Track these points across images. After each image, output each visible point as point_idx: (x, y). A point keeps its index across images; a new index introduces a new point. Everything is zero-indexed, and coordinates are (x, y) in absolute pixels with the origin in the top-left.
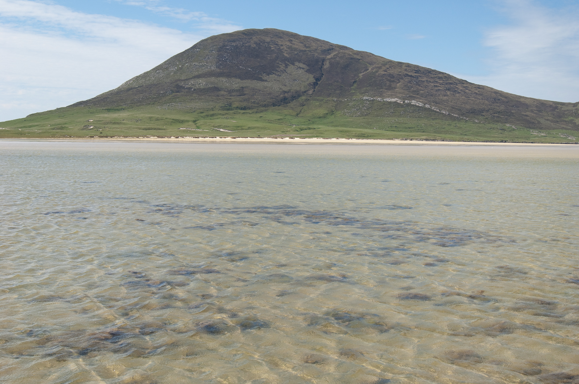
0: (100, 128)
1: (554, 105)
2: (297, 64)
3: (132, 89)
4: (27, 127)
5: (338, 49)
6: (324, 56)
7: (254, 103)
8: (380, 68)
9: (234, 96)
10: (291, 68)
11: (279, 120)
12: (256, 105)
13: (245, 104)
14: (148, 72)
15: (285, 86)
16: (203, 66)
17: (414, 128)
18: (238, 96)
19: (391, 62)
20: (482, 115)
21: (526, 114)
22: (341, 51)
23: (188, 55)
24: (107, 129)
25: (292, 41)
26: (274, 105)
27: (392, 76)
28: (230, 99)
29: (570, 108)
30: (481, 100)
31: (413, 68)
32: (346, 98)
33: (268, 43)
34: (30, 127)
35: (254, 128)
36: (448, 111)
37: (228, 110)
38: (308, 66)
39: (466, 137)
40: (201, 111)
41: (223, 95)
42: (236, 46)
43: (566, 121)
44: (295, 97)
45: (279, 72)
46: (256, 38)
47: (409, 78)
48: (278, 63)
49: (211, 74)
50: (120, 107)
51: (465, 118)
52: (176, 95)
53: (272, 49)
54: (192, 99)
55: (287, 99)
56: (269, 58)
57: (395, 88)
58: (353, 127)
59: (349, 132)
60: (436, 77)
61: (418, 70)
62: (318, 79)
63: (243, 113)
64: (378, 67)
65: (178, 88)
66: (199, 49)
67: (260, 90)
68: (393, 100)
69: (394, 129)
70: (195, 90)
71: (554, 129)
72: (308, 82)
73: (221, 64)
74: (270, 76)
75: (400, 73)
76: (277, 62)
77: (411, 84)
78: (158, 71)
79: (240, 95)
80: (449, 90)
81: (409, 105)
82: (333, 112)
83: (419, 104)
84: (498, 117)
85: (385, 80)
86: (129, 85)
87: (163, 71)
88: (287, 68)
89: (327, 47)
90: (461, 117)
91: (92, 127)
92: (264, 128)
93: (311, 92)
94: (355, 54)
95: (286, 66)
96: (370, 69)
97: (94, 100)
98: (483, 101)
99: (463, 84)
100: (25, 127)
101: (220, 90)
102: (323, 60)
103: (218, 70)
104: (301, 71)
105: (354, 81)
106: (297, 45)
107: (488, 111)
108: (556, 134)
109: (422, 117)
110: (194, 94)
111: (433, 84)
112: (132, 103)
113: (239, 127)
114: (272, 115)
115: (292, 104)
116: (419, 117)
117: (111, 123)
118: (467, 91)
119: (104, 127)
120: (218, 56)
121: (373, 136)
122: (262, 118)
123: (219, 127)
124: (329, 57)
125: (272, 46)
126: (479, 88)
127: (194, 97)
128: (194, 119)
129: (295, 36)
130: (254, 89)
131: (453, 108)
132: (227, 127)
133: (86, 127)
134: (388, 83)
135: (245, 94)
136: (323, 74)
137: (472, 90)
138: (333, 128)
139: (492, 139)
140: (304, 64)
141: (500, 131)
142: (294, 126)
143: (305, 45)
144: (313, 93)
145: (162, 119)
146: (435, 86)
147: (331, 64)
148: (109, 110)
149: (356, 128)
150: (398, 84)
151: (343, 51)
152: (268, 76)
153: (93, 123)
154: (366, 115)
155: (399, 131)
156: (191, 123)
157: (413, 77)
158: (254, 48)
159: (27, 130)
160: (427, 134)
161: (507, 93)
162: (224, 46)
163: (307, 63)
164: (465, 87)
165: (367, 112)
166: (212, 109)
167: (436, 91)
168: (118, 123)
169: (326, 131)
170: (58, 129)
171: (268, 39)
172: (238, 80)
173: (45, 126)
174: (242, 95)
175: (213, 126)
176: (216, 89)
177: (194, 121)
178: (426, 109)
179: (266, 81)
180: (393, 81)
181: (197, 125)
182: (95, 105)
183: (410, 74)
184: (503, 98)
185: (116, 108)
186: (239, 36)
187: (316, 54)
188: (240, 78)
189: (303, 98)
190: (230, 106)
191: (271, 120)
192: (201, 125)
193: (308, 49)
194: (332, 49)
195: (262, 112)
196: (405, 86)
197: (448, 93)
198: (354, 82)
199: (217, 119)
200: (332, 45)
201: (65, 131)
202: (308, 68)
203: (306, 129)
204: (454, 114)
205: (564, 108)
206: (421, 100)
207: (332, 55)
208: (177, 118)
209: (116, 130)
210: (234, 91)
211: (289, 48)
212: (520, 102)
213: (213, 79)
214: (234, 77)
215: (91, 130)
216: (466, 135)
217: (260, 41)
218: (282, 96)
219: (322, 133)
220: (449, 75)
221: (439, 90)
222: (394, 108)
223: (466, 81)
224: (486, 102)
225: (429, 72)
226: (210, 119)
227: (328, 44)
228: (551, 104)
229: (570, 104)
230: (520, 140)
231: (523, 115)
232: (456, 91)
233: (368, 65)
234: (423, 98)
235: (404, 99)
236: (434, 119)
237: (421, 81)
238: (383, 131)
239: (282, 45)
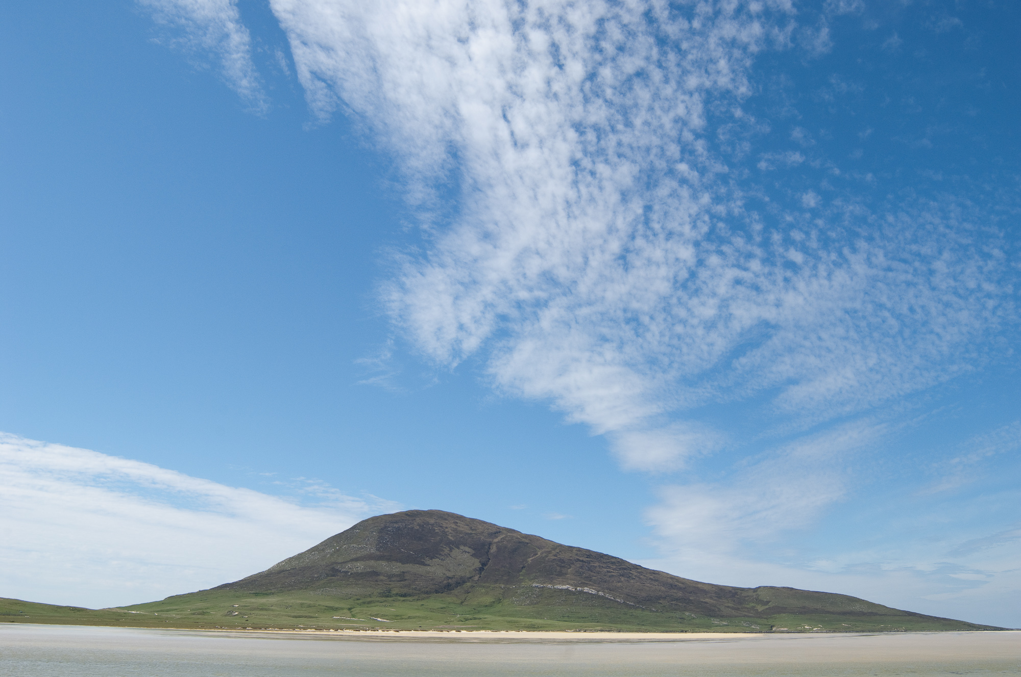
0: (246, 615)
1: (733, 591)
2: (462, 547)
3: (283, 572)
4: (164, 611)
5: (505, 532)
6: (491, 540)
7: (415, 589)
8: (550, 552)
9: (394, 581)
10: (455, 552)
11: (442, 608)
12: (417, 592)
13: (405, 591)
14: (302, 553)
15: (449, 571)
16: (363, 548)
17: (588, 617)
18: (399, 581)
19: (561, 545)
20: (659, 603)
21: (705, 601)
22: (509, 534)
23: (347, 536)
24: (253, 616)
25: (457, 523)
26: (437, 592)
27: (562, 561)
28: (390, 584)
29: (751, 593)
30: (657, 587)
31: (585, 553)
32: (514, 585)
33: (432, 525)
34: (167, 611)
35: (414, 617)
36: (623, 599)
37: (387, 596)
38: (473, 550)
39: (643, 627)
40: (358, 597)
41: (381, 581)
42: (398, 527)
43: (747, 608)
44: (459, 583)
45: (442, 556)
46: (420, 519)
47: (581, 563)
48: (442, 547)
49: (370, 557)
50: (269, 591)
51: (641, 606)
52: (331, 579)
53: (436, 531)
54: (348, 584)
55: (451, 585)
56: (432, 541)
57: (566, 574)
58: (522, 617)
59: (517, 622)
60: (609, 562)
61: (589, 554)
62: (484, 564)
63: (403, 601)
64: (547, 552)
65: (334, 572)
66: (359, 529)
67: (422, 576)
68: (565, 587)
69: (566, 619)
70: (351, 574)
71: (736, 617)
72: (473, 568)
73: (381, 547)
74: (434, 560)
75: (571, 558)
76: (441, 545)
77: (583, 569)
78: (313, 553)
79: (401, 581)
80: (623, 575)
81: (581, 592)
82: (500, 600)
83: (592, 591)
84: (676, 604)
85: (555, 566)
86: (280, 567)
87: (319, 553)
88: (452, 551)
89: (494, 530)
90: (638, 605)
91: (236, 613)
92: (426, 618)
93: (476, 578)
94: (523, 537)
95: (451, 550)
96: (539, 554)
97: (242, 583)
98: (660, 587)
99: (637, 569)
100: (162, 611)
101: (379, 575)
102: (490, 544)
103: (378, 553)
104: (466, 555)
105: (522, 566)
106: (462, 528)
107: (665, 598)
108: (739, 622)
109: (596, 606)
110: (351, 579)
111: (606, 570)
112: (283, 587)
113: (398, 616)
114: (434, 602)
115: (456, 591)
116: (592, 606)
117: (257, 609)
118: (641, 576)
119: (251, 614)
120: (378, 538)
121: (544, 627)
122: (423, 606)
123: (377, 616)
124: (496, 540)
125: (436, 528)
126: (654, 573)
127: (351, 582)
128: (349, 607)
129: (461, 518)
130: (415, 574)
131: (628, 595)
132: (385, 616)
133: (230, 613)
134: (558, 568)
135: (406, 580)
136: (490, 559)
137: (647, 576)
138: (500, 618)
139: (671, 629)
140: (470, 547)
141: (679, 620)
142: (458, 616)
143: (471, 528)
144: (479, 580)
145: (314, 606)
146: (608, 571)
147: (499, 549)
148: (256, 594)
149: (525, 617)
150: (569, 570)
151: (511, 534)
152: (431, 561)
153: (238, 609)
154: (535, 604)
155: (571, 621)
156: (345, 611)
157: (585, 562)
158: (418, 530)
159: (164, 615)
160: (602, 624)
161: (684, 579)
162: (386, 527)
163: (472, 547)
164: (639, 573)
165: (537, 600)
166: (370, 596)
167: (610, 577)
168: (266, 610)
169: (493, 621)
170: (199, 614)
171: (432, 521)
172: (399, 564)
173: (184, 611)
174: (403, 581)
175: (370, 615)
176: (375, 574)
177: (350, 609)
178: (599, 597)
179: (429, 565)
180: (564, 567)
181: (353, 613)
182: (242, 588)
183: (581, 559)
184: (680, 584)
185: (264, 592)
186: (402, 517)
187: (483, 538)
188: (400, 562)
189: (469, 584)
190: (389, 592)
191: (434, 609)
192: (357, 613)
193: (474, 532)
194: (500, 532)
195: (424, 599)
196: (577, 572)
197: (623, 579)
198: (522, 568)
199: (375, 606)
200: (499, 528)
201: (206, 617)
202: (474, 552)
203: (471, 619)
204: (629, 602)
205: (744, 594)
206: (594, 587)
207: (499, 538)
208: (331, 606)
209: (264, 617)
210: (394, 575)
211: (454, 531)
212: (698, 588)
213: (372, 563)
214: (394, 560)
215: (236, 617)
216: (643, 625)
217: (423, 522)
218: (445, 582)
219: (489, 624)
220: (622, 560)
221: (613, 576)
222: (566, 596)
223: (640, 566)
224: (663, 588)
225: (600, 556)
226: (367, 607)
227: (495, 527)
228: (731, 589)
229: (750, 589)
230: (701, 630)
231: (702, 602)
232: (630, 576)
233: (537, 549)
234: (596, 585)
235: (576, 586)
236: (609, 607)
237: (594, 566)
238: (555, 621)
239: (447, 528)
